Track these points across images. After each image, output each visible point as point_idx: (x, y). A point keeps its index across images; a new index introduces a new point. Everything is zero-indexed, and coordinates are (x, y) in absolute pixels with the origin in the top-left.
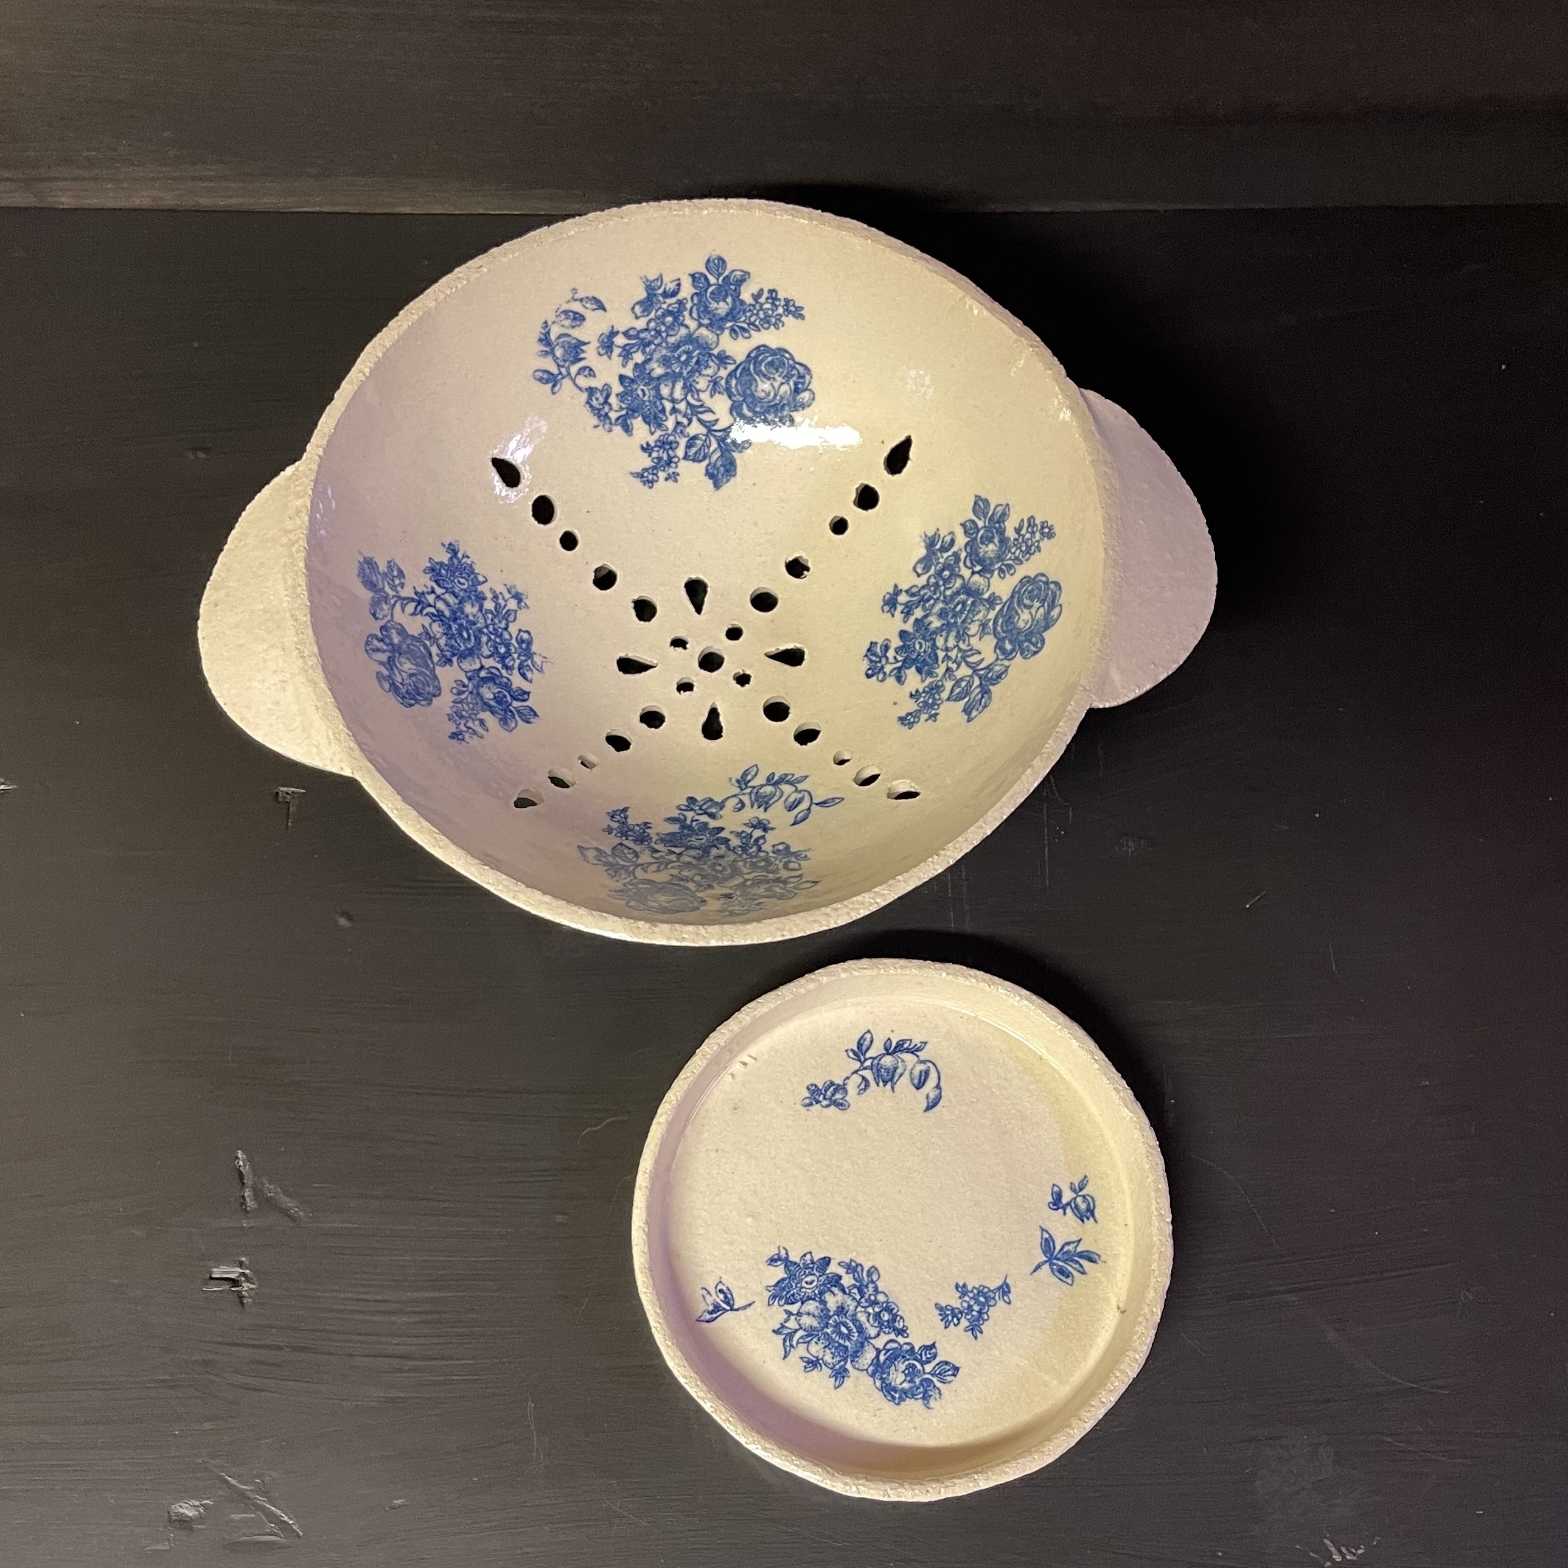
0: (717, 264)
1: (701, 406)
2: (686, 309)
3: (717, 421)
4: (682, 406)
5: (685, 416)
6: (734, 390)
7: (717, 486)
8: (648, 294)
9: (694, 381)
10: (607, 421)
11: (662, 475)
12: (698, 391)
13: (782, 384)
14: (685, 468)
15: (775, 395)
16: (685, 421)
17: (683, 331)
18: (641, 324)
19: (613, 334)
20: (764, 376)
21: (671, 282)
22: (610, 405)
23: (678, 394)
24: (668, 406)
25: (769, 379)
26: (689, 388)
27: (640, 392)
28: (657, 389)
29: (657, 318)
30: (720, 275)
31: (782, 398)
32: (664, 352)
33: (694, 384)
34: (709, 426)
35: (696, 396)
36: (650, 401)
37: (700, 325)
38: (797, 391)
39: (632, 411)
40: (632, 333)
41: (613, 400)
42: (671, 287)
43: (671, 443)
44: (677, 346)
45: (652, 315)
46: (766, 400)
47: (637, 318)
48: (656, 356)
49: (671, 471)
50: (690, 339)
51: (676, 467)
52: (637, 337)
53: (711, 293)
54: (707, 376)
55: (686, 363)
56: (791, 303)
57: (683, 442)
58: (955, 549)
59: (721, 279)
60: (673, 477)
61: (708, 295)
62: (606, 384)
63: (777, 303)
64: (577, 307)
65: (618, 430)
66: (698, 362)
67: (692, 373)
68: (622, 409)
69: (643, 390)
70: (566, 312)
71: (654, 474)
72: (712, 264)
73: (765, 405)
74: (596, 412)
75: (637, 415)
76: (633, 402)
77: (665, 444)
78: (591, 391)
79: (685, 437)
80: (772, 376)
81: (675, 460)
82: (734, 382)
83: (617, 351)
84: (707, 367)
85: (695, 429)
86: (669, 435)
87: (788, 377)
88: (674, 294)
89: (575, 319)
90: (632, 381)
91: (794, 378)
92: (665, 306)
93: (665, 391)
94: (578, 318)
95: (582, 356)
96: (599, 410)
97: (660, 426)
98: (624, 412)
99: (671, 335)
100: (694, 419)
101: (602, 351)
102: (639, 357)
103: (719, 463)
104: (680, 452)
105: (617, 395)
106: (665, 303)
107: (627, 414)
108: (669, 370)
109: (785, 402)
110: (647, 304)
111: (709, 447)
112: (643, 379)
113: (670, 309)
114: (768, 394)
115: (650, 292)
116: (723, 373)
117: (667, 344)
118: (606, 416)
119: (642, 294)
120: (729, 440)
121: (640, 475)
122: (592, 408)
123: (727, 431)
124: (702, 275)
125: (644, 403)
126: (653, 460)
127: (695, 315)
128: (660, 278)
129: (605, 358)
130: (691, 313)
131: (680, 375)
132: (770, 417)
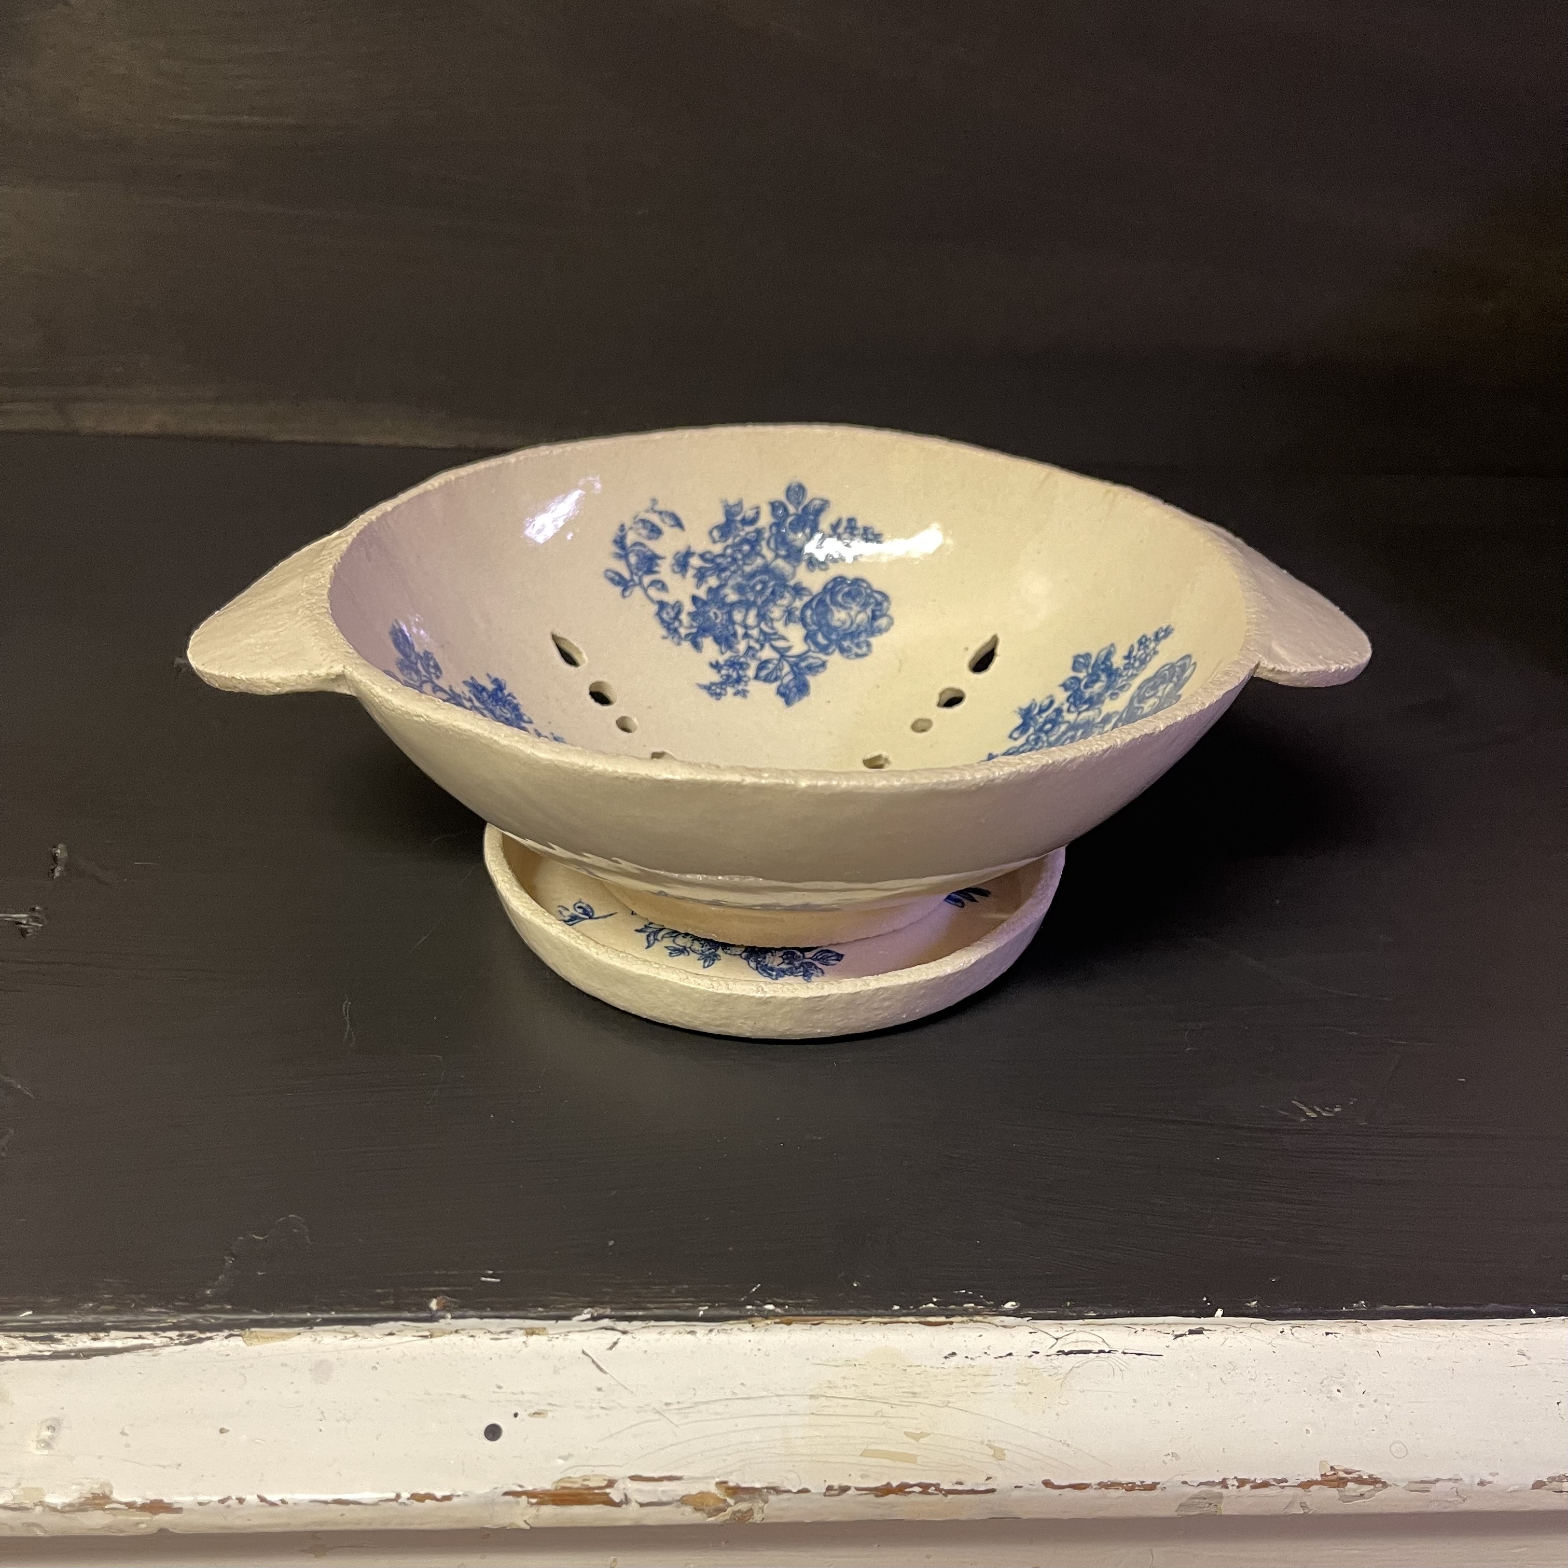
0: (796, 491)
1: (775, 634)
2: (764, 539)
3: (789, 648)
4: (755, 633)
5: (757, 641)
6: (809, 620)
7: (788, 702)
8: (728, 520)
9: (768, 610)
10: (677, 636)
11: (730, 690)
12: (772, 620)
13: (859, 612)
14: (754, 687)
15: (852, 623)
16: (757, 646)
17: (759, 561)
18: (717, 549)
19: (689, 554)
20: (841, 606)
21: (751, 509)
22: (680, 621)
23: (751, 619)
24: (740, 631)
25: (845, 608)
26: (762, 617)
27: (712, 614)
28: (730, 614)
29: (732, 546)
30: (799, 503)
31: (859, 626)
32: (739, 580)
33: (768, 613)
34: (782, 653)
35: (770, 624)
36: (722, 624)
37: (777, 556)
38: (874, 618)
39: (703, 631)
40: (708, 556)
41: (684, 617)
42: (750, 514)
43: (741, 664)
44: (753, 575)
45: (730, 541)
46: (843, 628)
47: (714, 542)
48: (731, 582)
49: (740, 688)
50: (766, 569)
51: (746, 685)
52: (712, 561)
53: (790, 524)
54: (783, 606)
55: (762, 592)
56: (870, 531)
57: (754, 665)
58: (1055, 706)
59: (800, 509)
60: (744, 693)
61: (787, 524)
62: (677, 602)
63: (856, 532)
64: (655, 519)
65: (687, 645)
66: (773, 593)
67: (766, 602)
68: (691, 627)
69: (715, 614)
70: (644, 521)
71: (722, 689)
72: (791, 493)
73: (841, 633)
74: (666, 624)
75: (707, 634)
76: (704, 622)
77: (736, 664)
78: (662, 605)
79: (757, 659)
80: (849, 606)
81: (745, 679)
82: (809, 613)
83: (691, 572)
84: (782, 597)
85: (767, 653)
86: (741, 657)
87: (865, 605)
88: (753, 521)
89: (652, 531)
90: (705, 603)
91: (871, 607)
92: (742, 534)
93: (738, 616)
94: (655, 531)
95: (656, 569)
96: (669, 624)
97: (730, 647)
98: (694, 630)
99: (748, 564)
100: (767, 646)
101: (676, 568)
102: (713, 582)
103: (792, 684)
104: (751, 672)
105: (689, 614)
106: (743, 530)
107: (698, 632)
108: (743, 598)
109: (862, 628)
110: (725, 529)
111: (781, 670)
112: (716, 603)
113: (748, 537)
114: (844, 623)
115: (729, 517)
116: (799, 604)
117: (743, 572)
118: (676, 631)
119: (720, 519)
120: (803, 664)
121: (708, 688)
122: (662, 621)
123: (802, 657)
124: (782, 505)
125: (715, 625)
126: (722, 676)
127: (772, 545)
128: (740, 504)
129: (678, 576)
130: (768, 543)
131: (754, 603)
132: (846, 644)
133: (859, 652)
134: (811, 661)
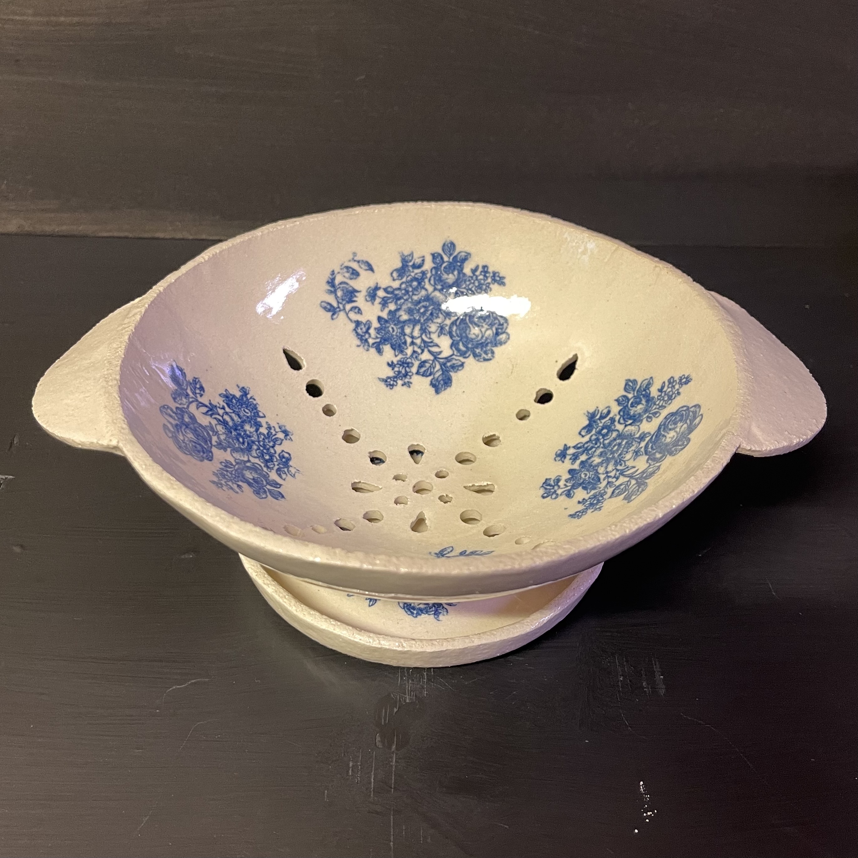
0: (449, 247)
1: (432, 342)
2: (426, 278)
3: (441, 352)
4: (418, 341)
5: (420, 347)
6: (454, 334)
7: (437, 392)
8: (403, 265)
9: (428, 326)
10: (367, 344)
11: (400, 382)
12: (430, 333)
13: (487, 329)
14: (416, 380)
15: (482, 337)
16: (419, 351)
17: (423, 293)
18: (396, 284)
19: (377, 288)
20: (476, 324)
21: (418, 258)
22: (369, 334)
23: (416, 333)
24: (409, 340)
25: (478, 326)
26: (424, 330)
27: (390, 329)
28: (402, 328)
29: (407, 282)
30: (451, 255)
31: (487, 339)
32: (409, 305)
33: (428, 328)
34: (436, 356)
35: (428, 336)
36: (397, 336)
37: (435, 289)
38: (497, 334)
39: (384, 340)
40: (389, 289)
41: (372, 331)
42: (418, 261)
43: (408, 363)
44: (419, 302)
45: (404, 280)
46: (476, 340)
47: (394, 280)
48: (404, 307)
49: (406, 380)
50: (428, 298)
51: (411, 378)
52: (392, 293)
53: (445, 268)
54: (437, 323)
55: (424, 314)
56: (497, 274)
57: (416, 364)
58: (611, 415)
59: (451, 258)
60: (408, 384)
61: (442, 268)
62: (368, 321)
63: (488, 275)
64: (355, 266)
65: (373, 351)
66: (432, 314)
67: (427, 320)
68: (377, 338)
69: (393, 328)
70: (347, 268)
71: (394, 381)
72: (446, 247)
73: (475, 343)
74: (360, 337)
75: (386, 343)
76: (385, 334)
77: (404, 363)
78: (358, 323)
79: (418, 360)
80: (481, 324)
81: (410, 374)
82: (454, 328)
83: (378, 300)
84: (437, 317)
85: (426, 356)
86: (408, 359)
87: (491, 325)
88: (420, 266)
89: (353, 274)
90: (386, 321)
91: (496, 326)
92: (413, 274)
93: (408, 330)
94: (355, 274)
95: (355, 299)
96: (362, 336)
97: (402, 352)
98: (378, 340)
99: (415, 295)
100: (426, 350)
101: (368, 299)
102: (392, 307)
103: (440, 378)
104: (414, 369)
105: (375, 329)
106: (413, 272)
107: (381, 341)
108: (412, 318)
109: (489, 341)
110: (401, 271)
111: (434, 368)
112: (394, 321)
113: (416, 276)
114: (477, 336)
115: (404, 263)
116: (448, 322)
117: (412, 300)
118: (366, 340)
119: (399, 265)
120: (449, 364)
121: (385, 381)
122: (358, 334)
123: (448, 359)
124: (439, 255)
125: (392, 336)
126: (394, 373)
127: (432, 282)
128: (412, 254)
129: (370, 303)
130: (430, 280)
131: (419, 321)
132: (478, 351)
133: (486, 357)
134: (454, 362)
